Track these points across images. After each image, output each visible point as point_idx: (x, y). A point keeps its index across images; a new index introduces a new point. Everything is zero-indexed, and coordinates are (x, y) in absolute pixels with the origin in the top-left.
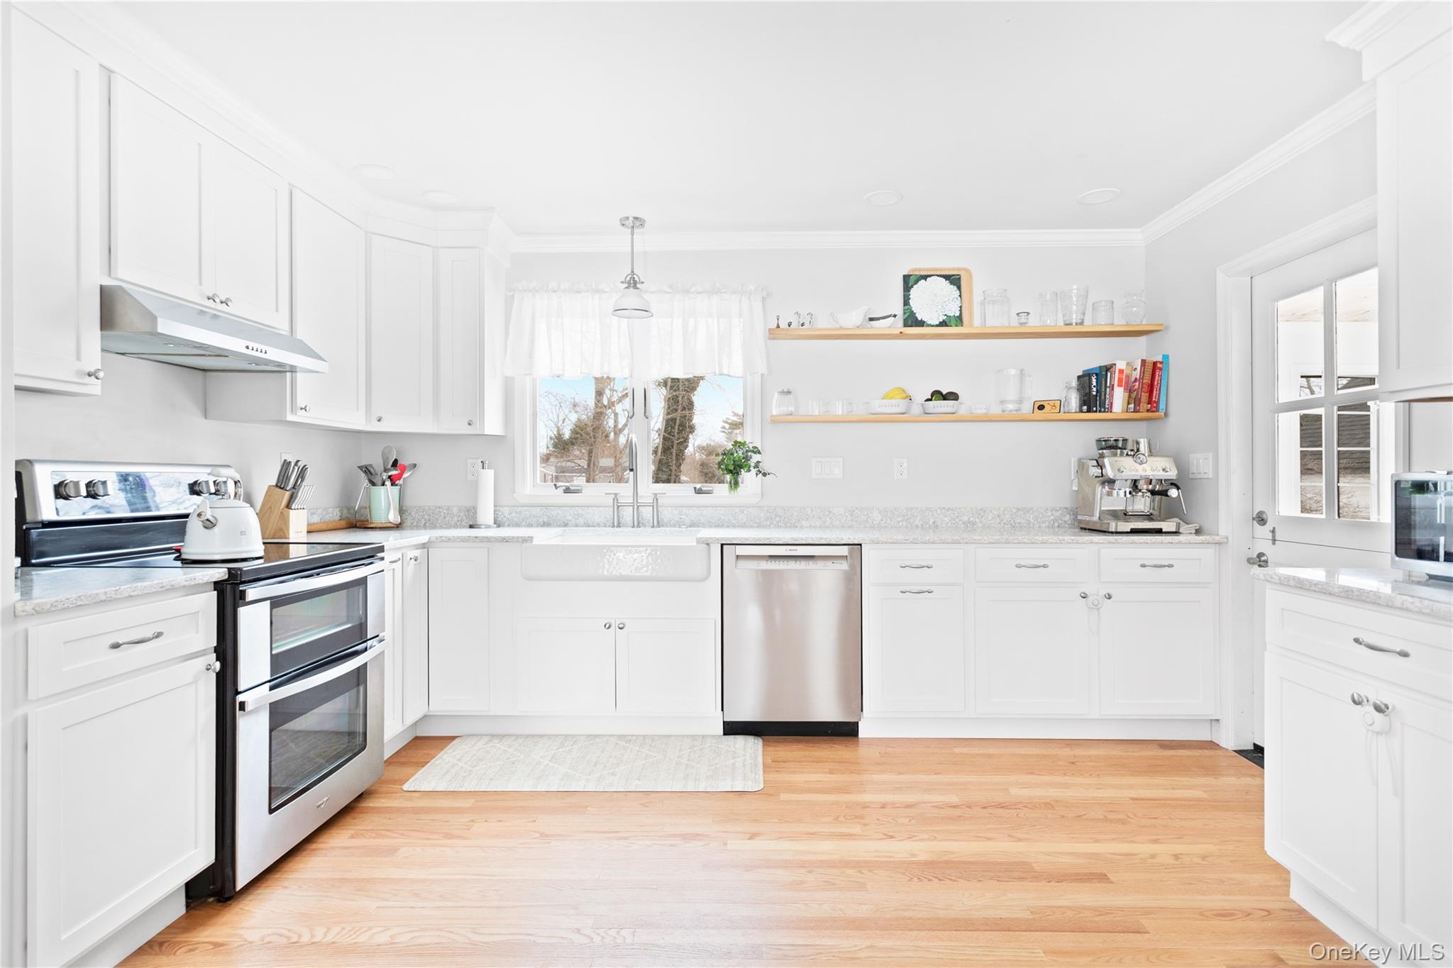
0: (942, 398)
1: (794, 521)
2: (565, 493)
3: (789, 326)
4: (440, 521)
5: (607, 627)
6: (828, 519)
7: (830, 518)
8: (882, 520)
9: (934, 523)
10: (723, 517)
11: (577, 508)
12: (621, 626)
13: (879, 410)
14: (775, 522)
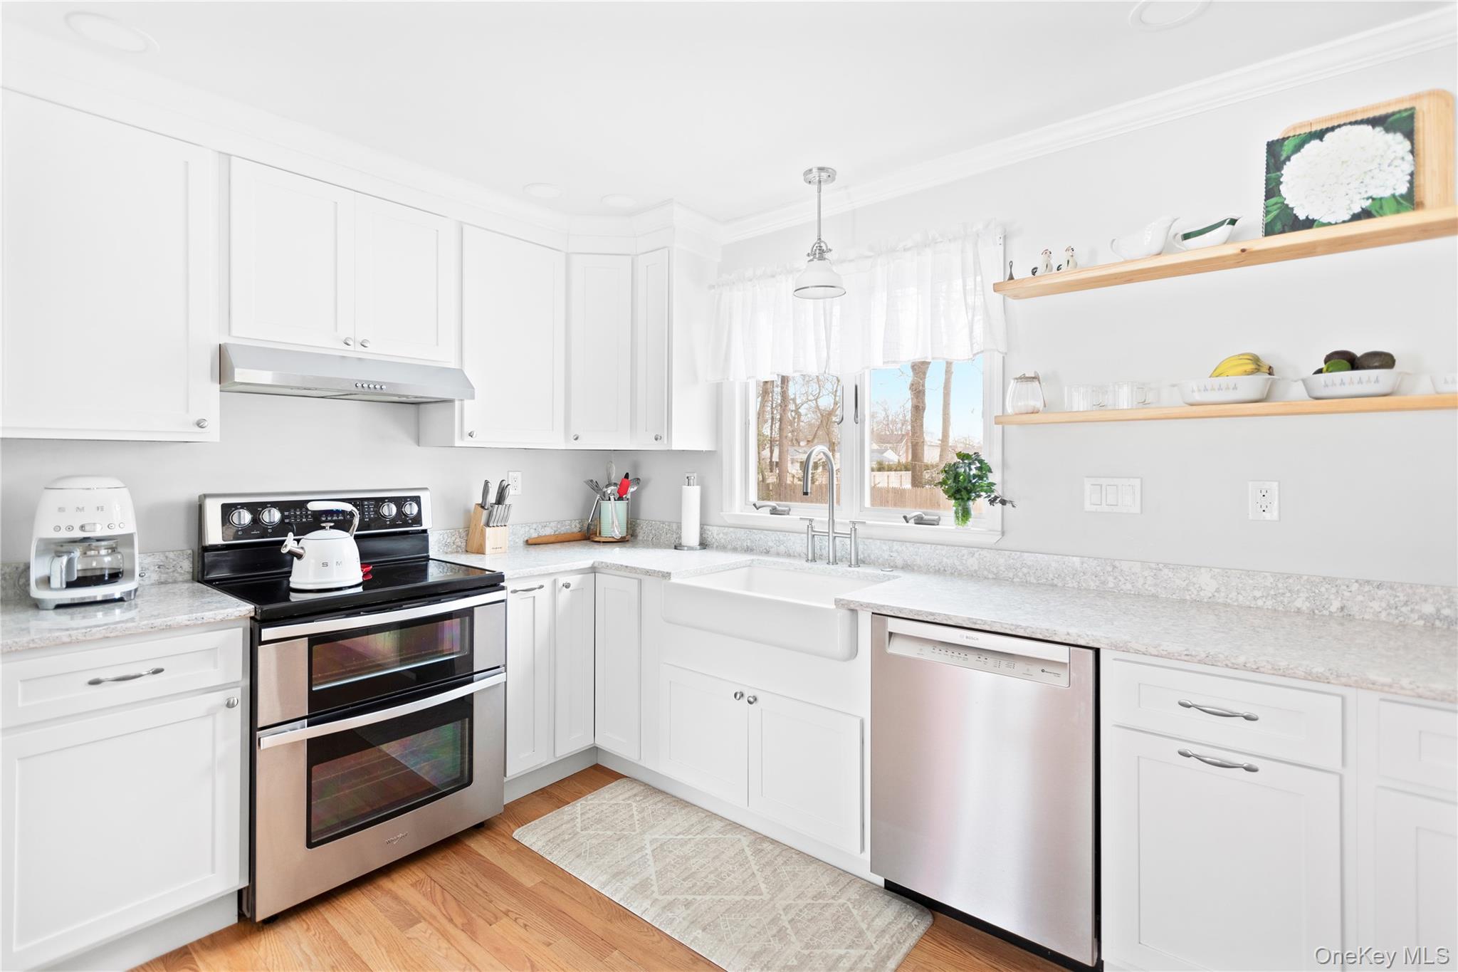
0: (1348, 365)
1: (1051, 576)
2: (771, 514)
3: (1034, 273)
4: (663, 537)
5: (738, 696)
6: (1110, 579)
7: (1115, 578)
8: (1218, 591)
9: (1342, 609)
10: (945, 560)
11: (779, 533)
12: (752, 700)
13: (1198, 397)
14: (1020, 574)
